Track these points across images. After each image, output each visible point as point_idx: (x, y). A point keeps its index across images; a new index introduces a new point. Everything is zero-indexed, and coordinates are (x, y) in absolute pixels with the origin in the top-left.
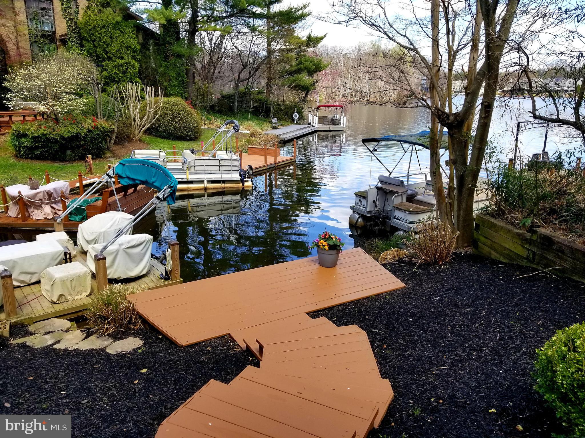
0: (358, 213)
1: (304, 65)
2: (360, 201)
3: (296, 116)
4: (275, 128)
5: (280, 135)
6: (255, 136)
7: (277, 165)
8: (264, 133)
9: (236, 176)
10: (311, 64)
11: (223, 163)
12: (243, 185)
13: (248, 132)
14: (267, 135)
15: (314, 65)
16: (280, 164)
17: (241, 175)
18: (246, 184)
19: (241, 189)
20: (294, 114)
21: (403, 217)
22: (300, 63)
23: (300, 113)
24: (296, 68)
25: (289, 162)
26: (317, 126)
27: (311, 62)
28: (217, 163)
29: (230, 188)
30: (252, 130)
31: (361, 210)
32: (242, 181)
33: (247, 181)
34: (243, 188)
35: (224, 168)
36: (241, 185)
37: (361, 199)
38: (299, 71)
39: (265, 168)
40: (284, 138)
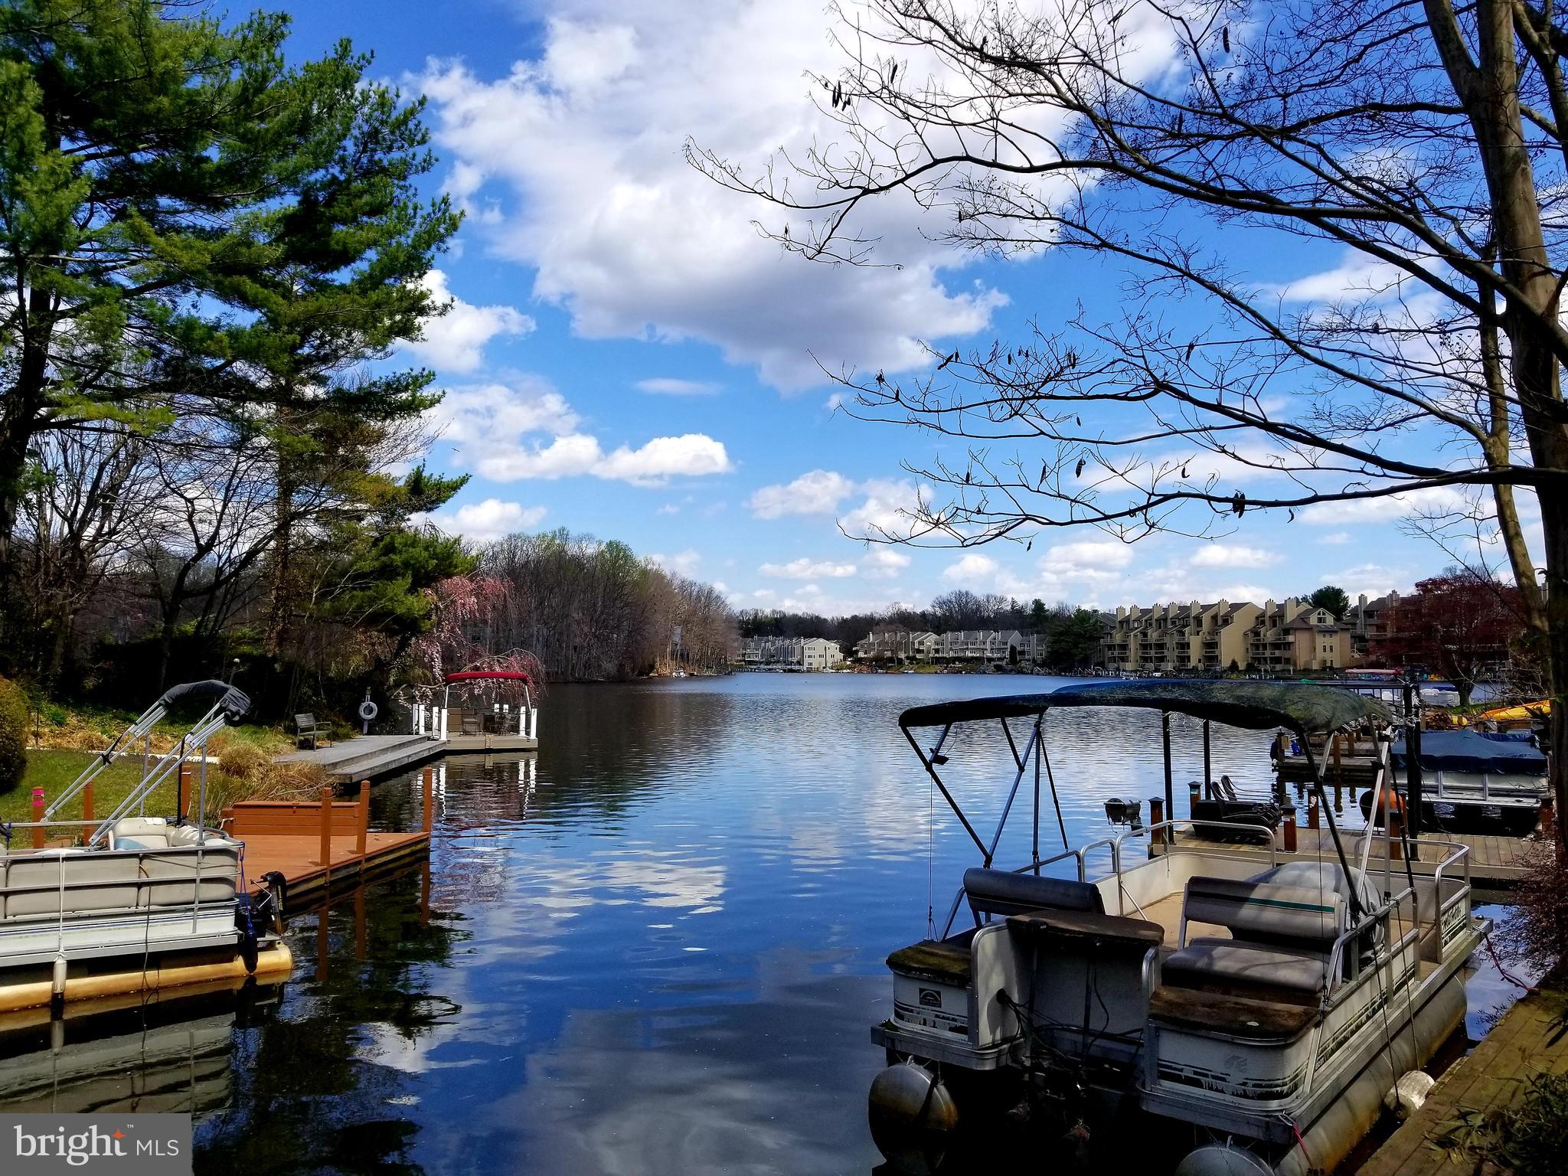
0: (919, 1060)
1: (405, 556)
2: (929, 999)
3: (368, 711)
4: (306, 745)
5: (335, 765)
6: (241, 771)
7: (366, 866)
8: (273, 760)
9: (221, 928)
10: (425, 554)
11: (157, 870)
12: (251, 963)
13: (214, 760)
14: (287, 766)
15: (434, 556)
16: (377, 861)
17: (240, 922)
18: (264, 959)
19: (239, 986)
20: (364, 705)
21: (1218, 1069)
22: (390, 549)
23: (380, 698)
24: (376, 564)
25: (408, 851)
26: (444, 738)
27: (426, 549)
28: (128, 872)
29: (187, 984)
30: (228, 749)
31: (938, 1044)
32: (247, 948)
33: (271, 946)
34: (251, 980)
35: (162, 894)
36: (239, 964)
37: (931, 988)
38: (387, 573)
39: (321, 881)
40: (350, 776)
